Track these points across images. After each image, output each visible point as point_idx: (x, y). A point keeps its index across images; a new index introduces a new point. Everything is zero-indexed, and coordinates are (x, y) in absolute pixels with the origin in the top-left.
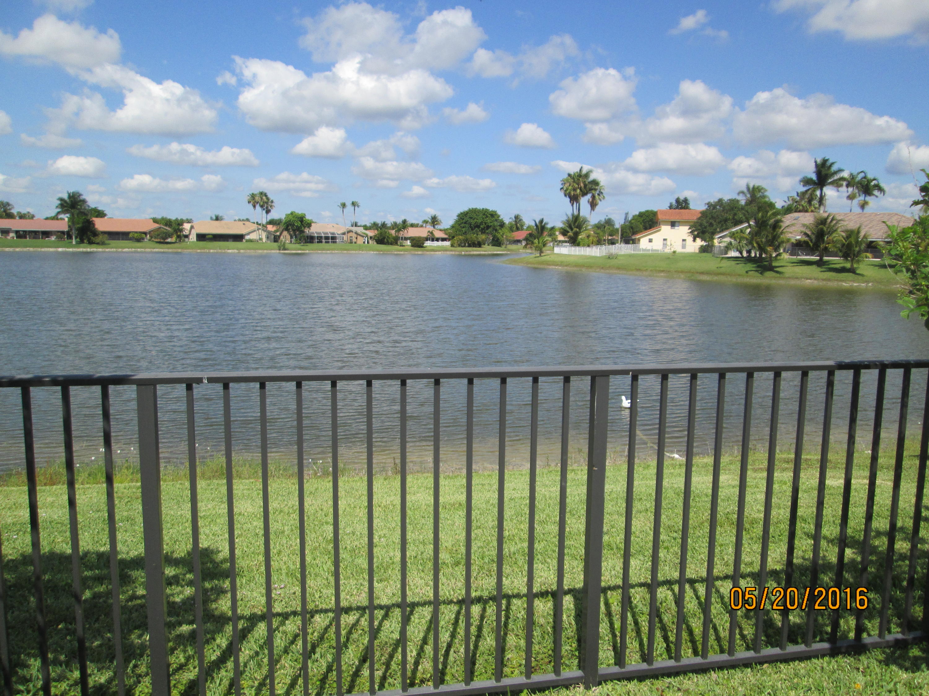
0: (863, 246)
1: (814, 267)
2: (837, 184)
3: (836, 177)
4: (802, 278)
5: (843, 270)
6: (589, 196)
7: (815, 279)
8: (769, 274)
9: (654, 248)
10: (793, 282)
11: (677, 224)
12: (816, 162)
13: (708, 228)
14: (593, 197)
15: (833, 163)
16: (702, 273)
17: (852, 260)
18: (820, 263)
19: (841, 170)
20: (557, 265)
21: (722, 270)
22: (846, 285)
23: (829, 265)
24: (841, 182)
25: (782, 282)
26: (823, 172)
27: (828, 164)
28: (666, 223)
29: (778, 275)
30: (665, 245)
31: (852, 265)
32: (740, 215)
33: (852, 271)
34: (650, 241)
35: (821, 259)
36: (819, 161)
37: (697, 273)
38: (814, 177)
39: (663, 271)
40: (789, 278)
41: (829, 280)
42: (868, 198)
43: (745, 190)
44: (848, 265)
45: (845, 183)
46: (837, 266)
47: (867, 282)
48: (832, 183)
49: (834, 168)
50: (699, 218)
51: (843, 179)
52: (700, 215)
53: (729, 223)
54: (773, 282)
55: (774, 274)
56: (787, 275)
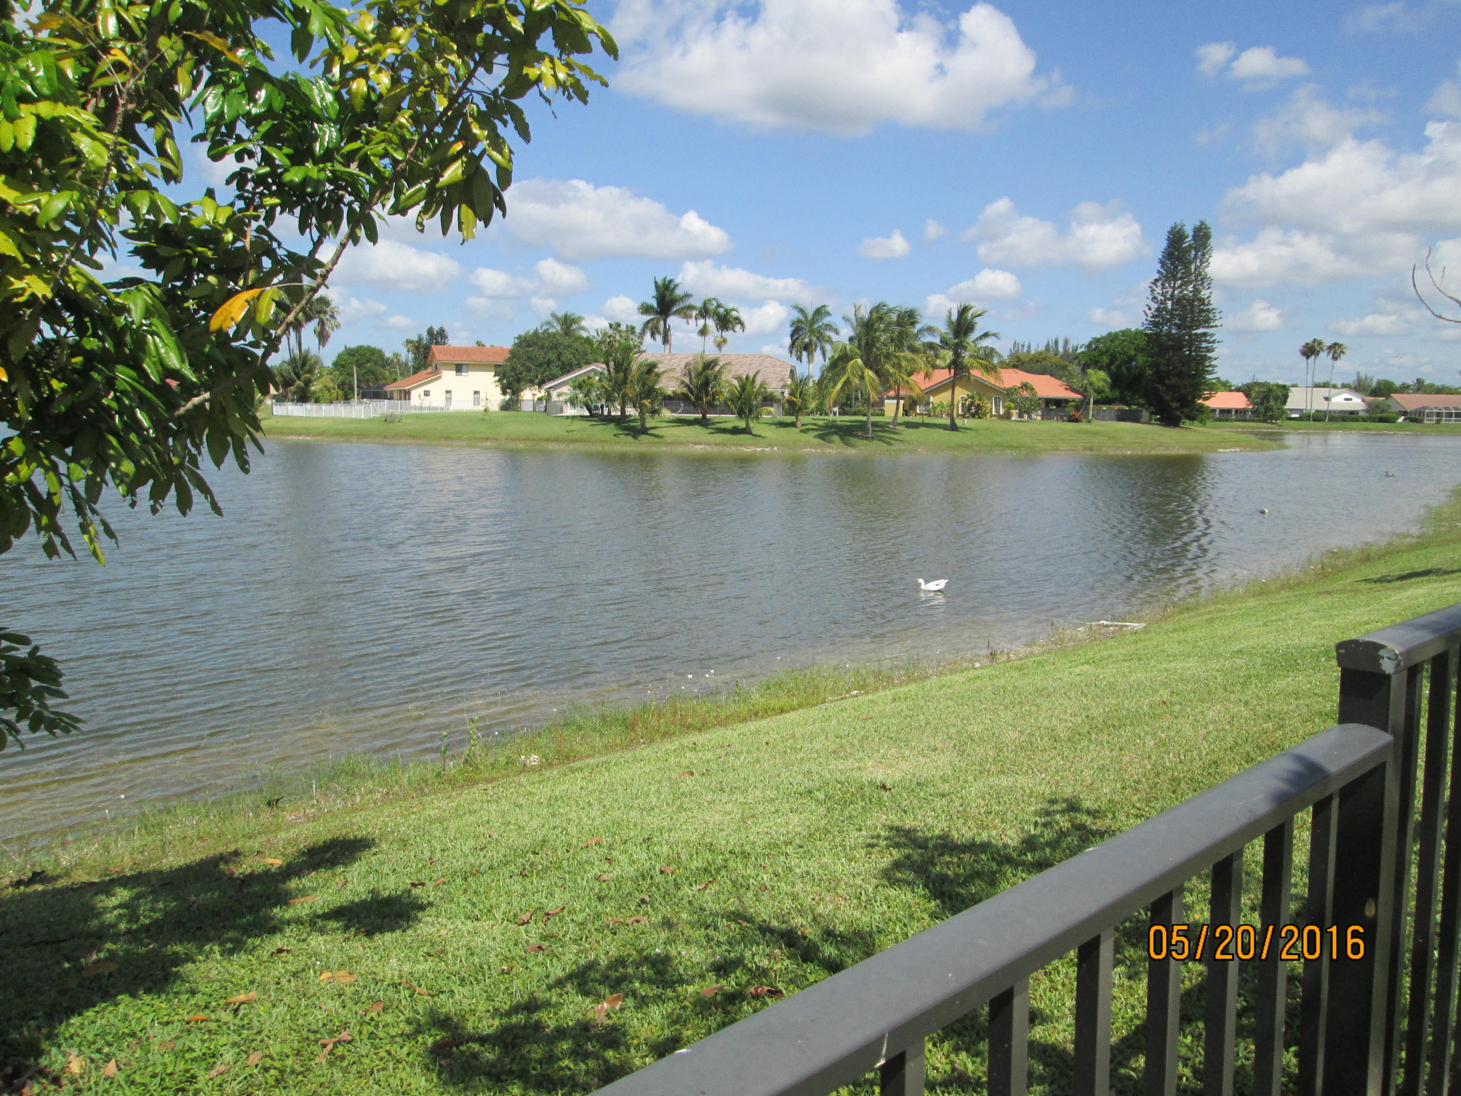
0: (760, 398)
1: (697, 428)
2: (685, 312)
3: (681, 305)
4: (688, 443)
5: (735, 431)
6: (314, 324)
7: (706, 444)
8: (643, 438)
10: (680, 449)
11: (464, 368)
12: (656, 283)
13: (524, 374)
14: (322, 323)
15: (676, 286)
16: (548, 440)
17: (747, 417)
18: (703, 423)
19: (687, 296)
20: (301, 434)
21: (575, 435)
22: (748, 450)
23: (713, 424)
24: (688, 312)
25: (664, 449)
26: (668, 299)
27: (672, 286)
28: (447, 366)
29: (657, 440)
30: (449, 400)
31: (747, 424)
32: (567, 356)
33: (746, 431)
34: (427, 393)
35: (704, 417)
36: (660, 282)
37: (540, 440)
38: (654, 303)
39: (487, 439)
40: (672, 443)
41: (724, 445)
42: (727, 334)
43: (550, 318)
44: (742, 424)
45: (694, 313)
46: (729, 426)
47: (770, 445)
48: (678, 312)
49: (679, 292)
50: (508, 360)
51: (691, 308)
52: (508, 356)
53: (555, 370)
54: (654, 449)
55: (651, 438)
56: (668, 441)
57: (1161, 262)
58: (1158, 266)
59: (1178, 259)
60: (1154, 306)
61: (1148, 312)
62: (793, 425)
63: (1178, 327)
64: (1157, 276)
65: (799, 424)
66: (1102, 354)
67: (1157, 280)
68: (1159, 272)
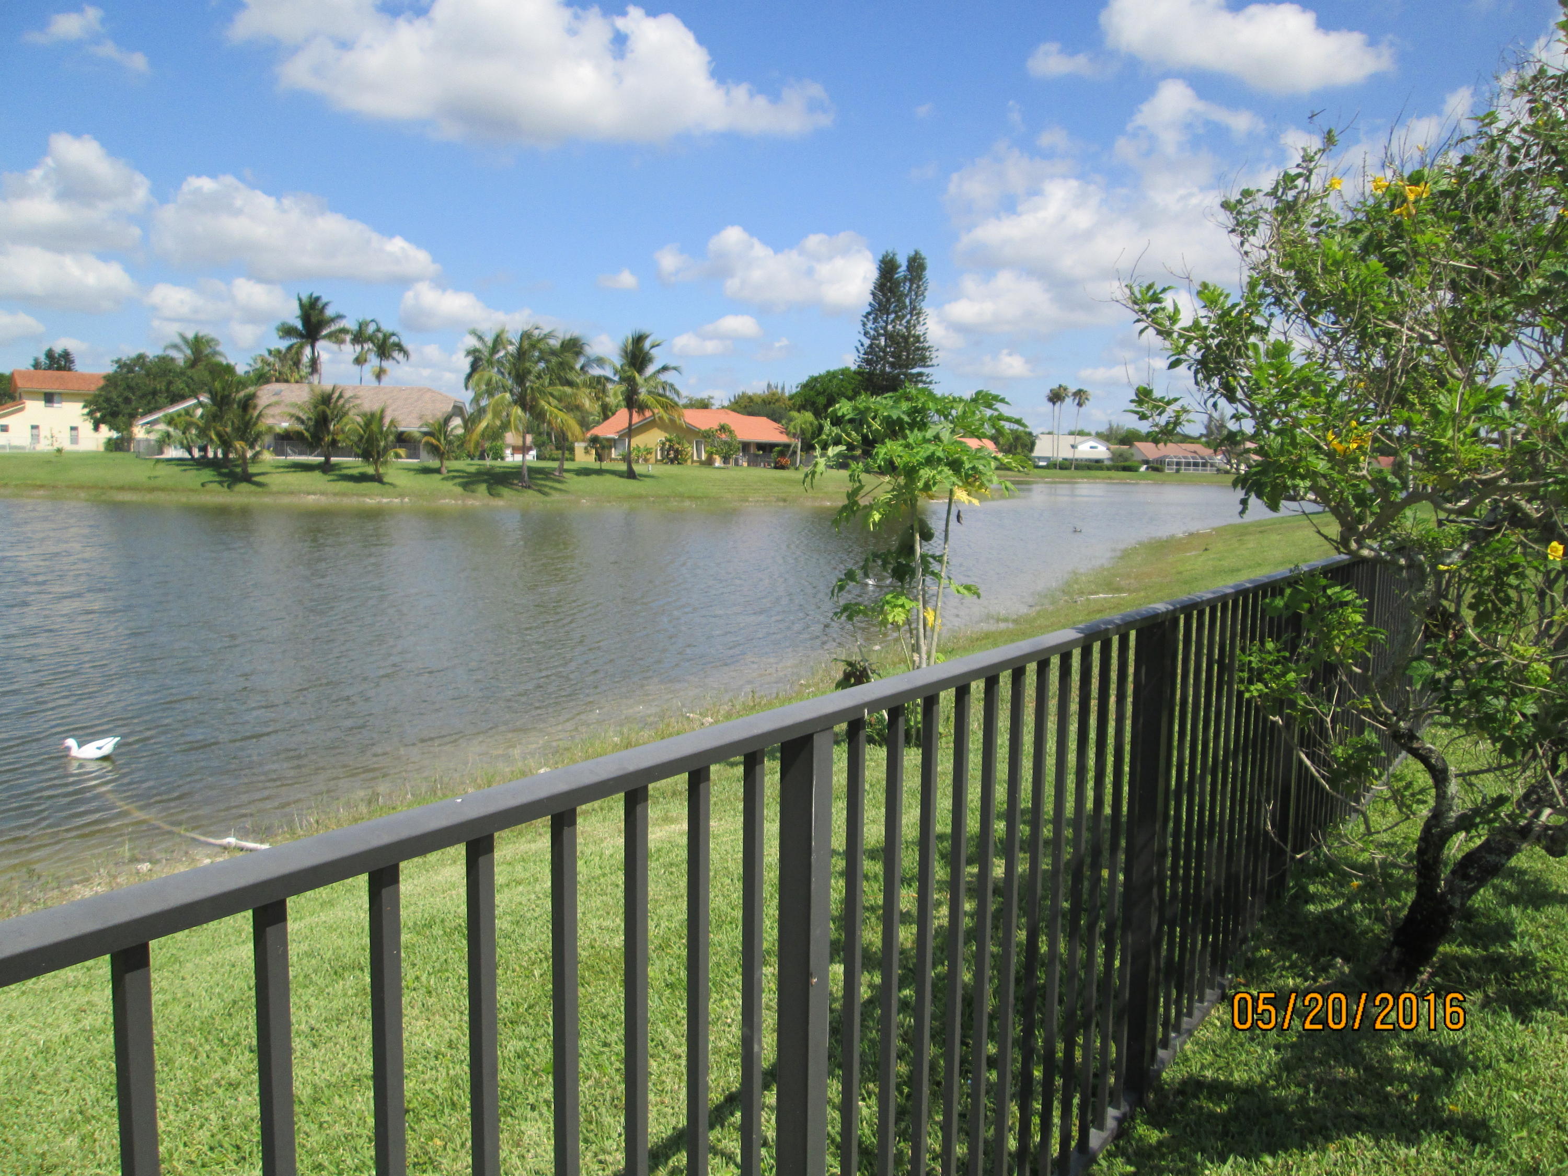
0: (391, 438)
1: (317, 474)
2: (337, 337)
3: (333, 327)
4: (300, 492)
5: (363, 478)
7: (322, 493)
8: (243, 487)
9: (16, 442)
10: (286, 500)
11: (56, 398)
12: (300, 300)
13: (122, 406)
15: (326, 304)
16: (121, 488)
17: (376, 463)
18: (325, 468)
19: (340, 317)
21: (159, 482)
22: (370, 502)
23: (340, 469)
24: (343, 336)
25: (267, 500)
26: (314, 319)
27: (320, 305)
28: (33, 395)
29: (260, 489)
30: (35, 438)
31: (377, 470)
32: (179, 385)
33: (377, 479)
34: (4, 429)
35: (327, 461)
36: (305, 299)
37: (111, 488)
38: (299, 325)
39: (41, 486)
40: (278, 493)
41: (344, 494)
42: (386, 364)
43: (178, 341)
44: (370, 470)
45: (348, 338)
46: (355, 472)
47: (402, 496)
48: (330, 336)
49: (330, 312)
50: (102, 389)
51: (344, 331)
52: (102, 383)
53: (162, 399)
54: (253, 500)
55: (253, 488)
56: (275, 489)
57: (873, 294)
58: (870, 298)
59: (891, 290)
60: (867, 342)
61: (861, 348)
62: (438, 471)
63: (893, 365)
64: (869, 309)
65: (444, 470)
66: (819, 394)
67: (869, 314)
68: (870, 304)
